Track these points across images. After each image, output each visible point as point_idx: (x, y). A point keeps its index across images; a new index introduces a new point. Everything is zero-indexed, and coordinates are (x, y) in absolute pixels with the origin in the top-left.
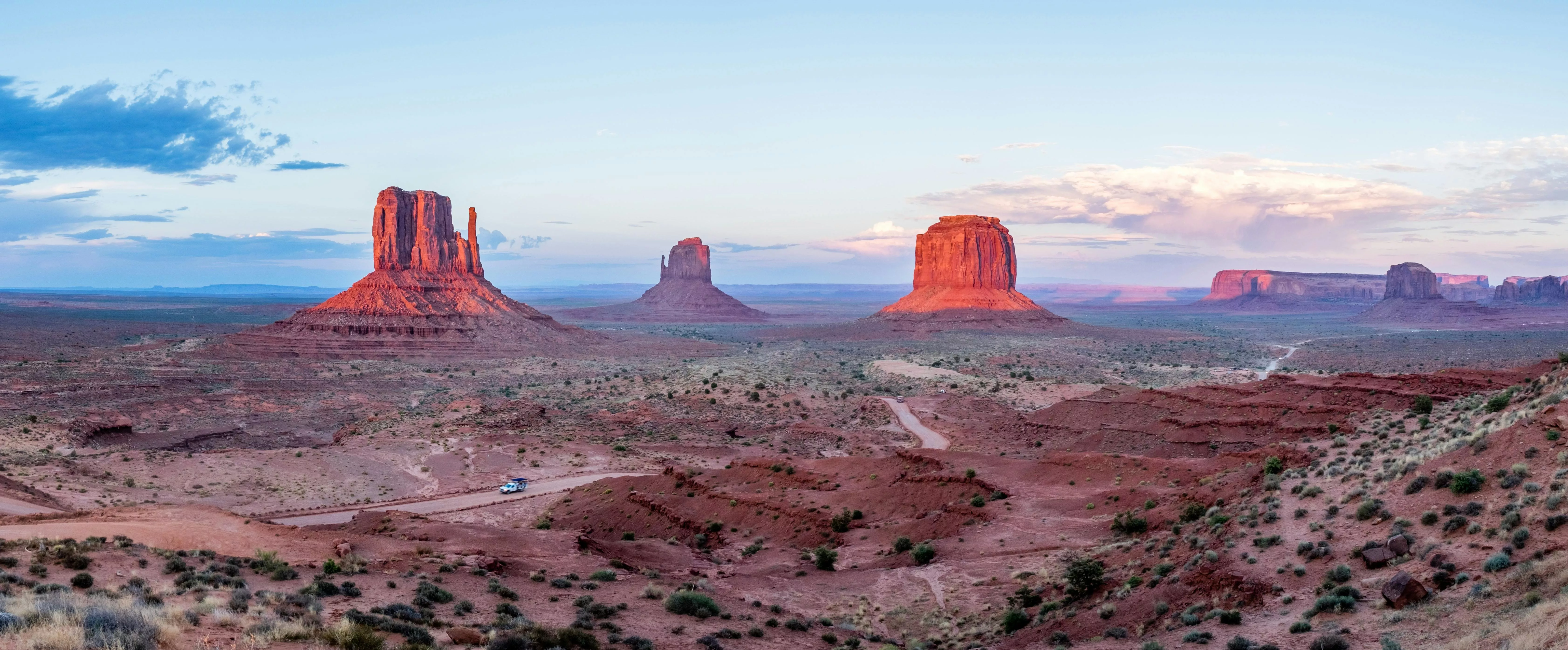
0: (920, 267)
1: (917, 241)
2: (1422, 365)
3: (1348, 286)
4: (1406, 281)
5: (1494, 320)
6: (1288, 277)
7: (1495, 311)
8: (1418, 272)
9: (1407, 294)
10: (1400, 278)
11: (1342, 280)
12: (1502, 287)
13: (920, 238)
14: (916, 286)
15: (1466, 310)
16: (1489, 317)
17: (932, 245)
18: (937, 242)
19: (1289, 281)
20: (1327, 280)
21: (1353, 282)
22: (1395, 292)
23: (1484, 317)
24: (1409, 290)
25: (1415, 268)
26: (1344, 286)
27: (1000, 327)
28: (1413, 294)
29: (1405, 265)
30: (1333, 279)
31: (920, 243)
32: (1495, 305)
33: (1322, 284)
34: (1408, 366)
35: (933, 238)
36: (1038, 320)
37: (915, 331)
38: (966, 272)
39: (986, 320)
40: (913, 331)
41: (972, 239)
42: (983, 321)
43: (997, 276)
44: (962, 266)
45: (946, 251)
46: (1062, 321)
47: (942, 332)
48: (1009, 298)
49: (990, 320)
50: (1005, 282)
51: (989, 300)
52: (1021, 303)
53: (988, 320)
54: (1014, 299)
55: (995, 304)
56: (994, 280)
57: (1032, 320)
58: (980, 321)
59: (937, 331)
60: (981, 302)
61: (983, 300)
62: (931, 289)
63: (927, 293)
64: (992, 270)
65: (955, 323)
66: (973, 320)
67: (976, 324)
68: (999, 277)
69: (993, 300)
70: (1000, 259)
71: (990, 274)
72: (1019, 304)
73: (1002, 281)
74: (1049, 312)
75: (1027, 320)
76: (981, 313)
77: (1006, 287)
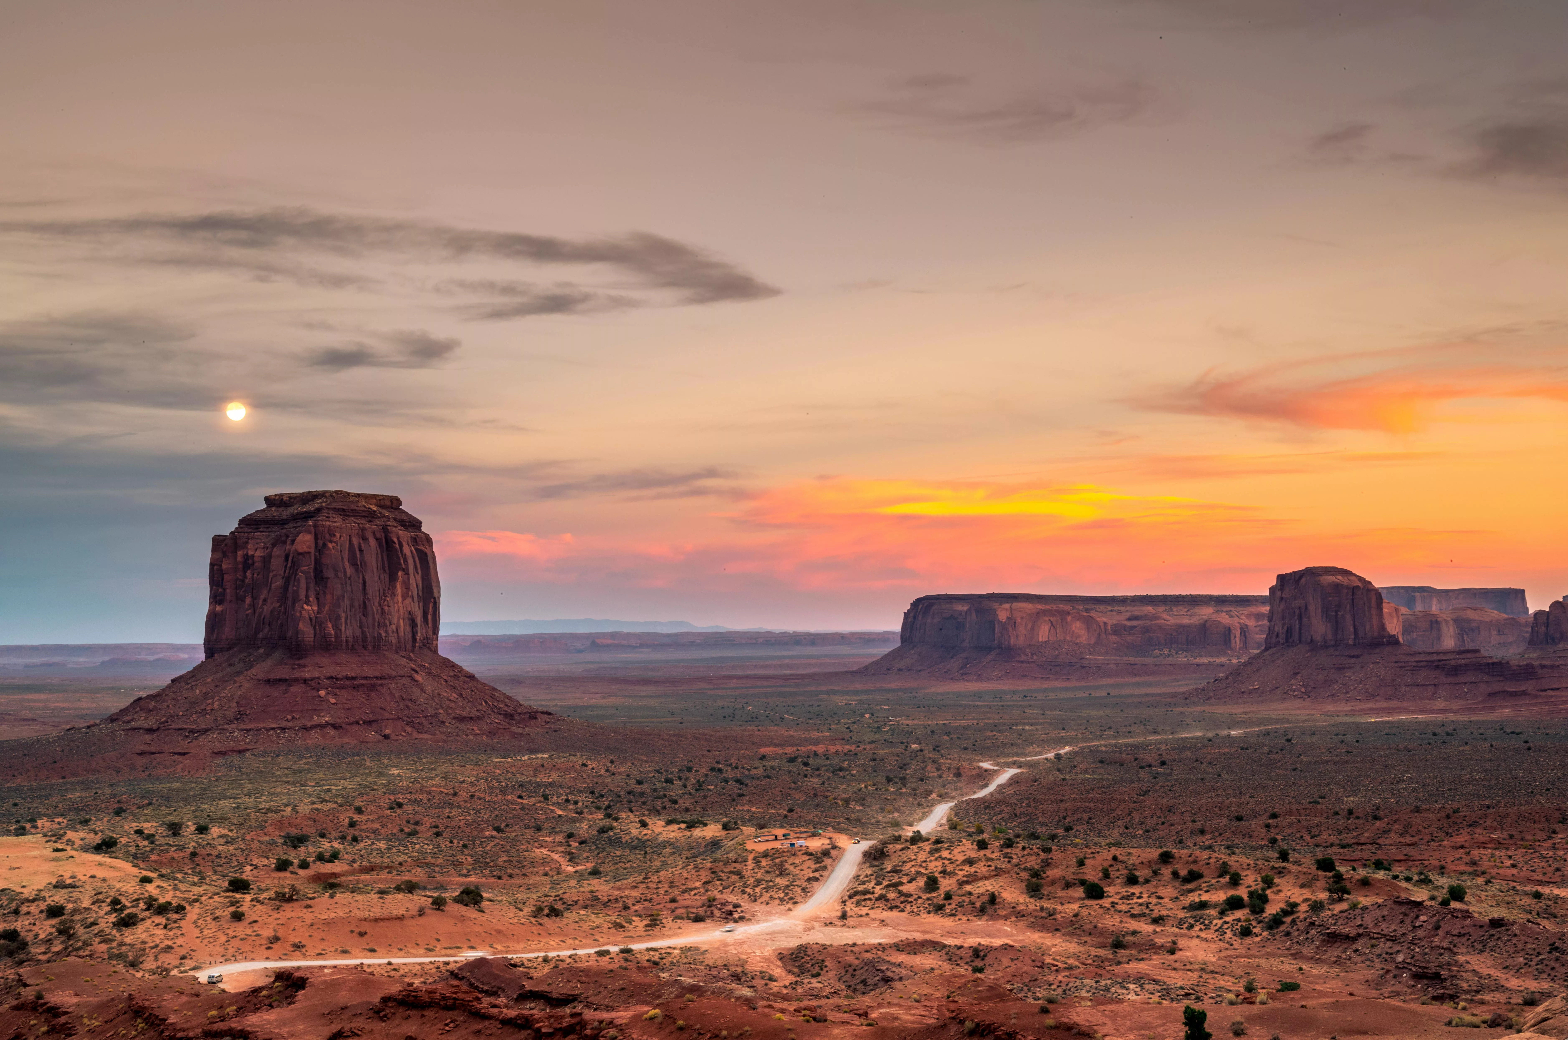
0: (219, 608)
1: (214, 550)
2: (1274, 816)
3: (1194, 621)
4: (1311, 608)
5: (1524, 693)
6: (1062, 606)
7: (1528, 672)
8: (1337, 586)
9: (1318, 638)
10: (1297, 603)
11: (1182, 610)
12: (1547, 614)
13: (218, 542)
14: (210, 648)
15: (1455, 671)
16: (1511, 687)
17: (246, 557)
18: (255, 549)
19: (1064, 614)
20: (1149, 609)
21: (1206, 612)
22: (1289, 632)
23: (1497, 687)
24: (1319, 628)
25: (1332, 578)
26: (1186, 621)
27: (386, 737)
28: (1330, 636)
29: (1311, 572)
30: (1161, 609)
31: (219, 555)
32: (1533, 656)
33: (1136, 618)
34: (1239, 819)
35: (247, 543)
36: (479, 718)
37: (187, 753)
38: (316, 617)
39: (357, 723)
40: (184, 754)
41: (330, 545)
42: (352, 724)
43: (390, 624)
44: (308, 605)
45: (274, 573)
46: (536, 718)
47: (248, 755)
48: (416, 672)
49: (369, 723)
50: (410, 636)
51: (366, 678)
52: (446, 681)
53: (364, 722)
54: (429, 673)
55: (381, 685)
56: (382, 632)
57: (465, 718)
58: (343, 726)
59: (240, 752)
60: (348, 683)
61: (353, 678)
62: (242, 656)
63: (230, 665)
64: (380, 611)
65: (285, 732)
66: (327, 724)
67: (332, 732)
68: (394, 627)
69: (377, 678)
70: (399, 586)
71: (374, 619)
72: (441, 684)
73: (402, 634)
74: (509, 698)
75: (454, 718)
76: (347, 706)
77: (413, 646)
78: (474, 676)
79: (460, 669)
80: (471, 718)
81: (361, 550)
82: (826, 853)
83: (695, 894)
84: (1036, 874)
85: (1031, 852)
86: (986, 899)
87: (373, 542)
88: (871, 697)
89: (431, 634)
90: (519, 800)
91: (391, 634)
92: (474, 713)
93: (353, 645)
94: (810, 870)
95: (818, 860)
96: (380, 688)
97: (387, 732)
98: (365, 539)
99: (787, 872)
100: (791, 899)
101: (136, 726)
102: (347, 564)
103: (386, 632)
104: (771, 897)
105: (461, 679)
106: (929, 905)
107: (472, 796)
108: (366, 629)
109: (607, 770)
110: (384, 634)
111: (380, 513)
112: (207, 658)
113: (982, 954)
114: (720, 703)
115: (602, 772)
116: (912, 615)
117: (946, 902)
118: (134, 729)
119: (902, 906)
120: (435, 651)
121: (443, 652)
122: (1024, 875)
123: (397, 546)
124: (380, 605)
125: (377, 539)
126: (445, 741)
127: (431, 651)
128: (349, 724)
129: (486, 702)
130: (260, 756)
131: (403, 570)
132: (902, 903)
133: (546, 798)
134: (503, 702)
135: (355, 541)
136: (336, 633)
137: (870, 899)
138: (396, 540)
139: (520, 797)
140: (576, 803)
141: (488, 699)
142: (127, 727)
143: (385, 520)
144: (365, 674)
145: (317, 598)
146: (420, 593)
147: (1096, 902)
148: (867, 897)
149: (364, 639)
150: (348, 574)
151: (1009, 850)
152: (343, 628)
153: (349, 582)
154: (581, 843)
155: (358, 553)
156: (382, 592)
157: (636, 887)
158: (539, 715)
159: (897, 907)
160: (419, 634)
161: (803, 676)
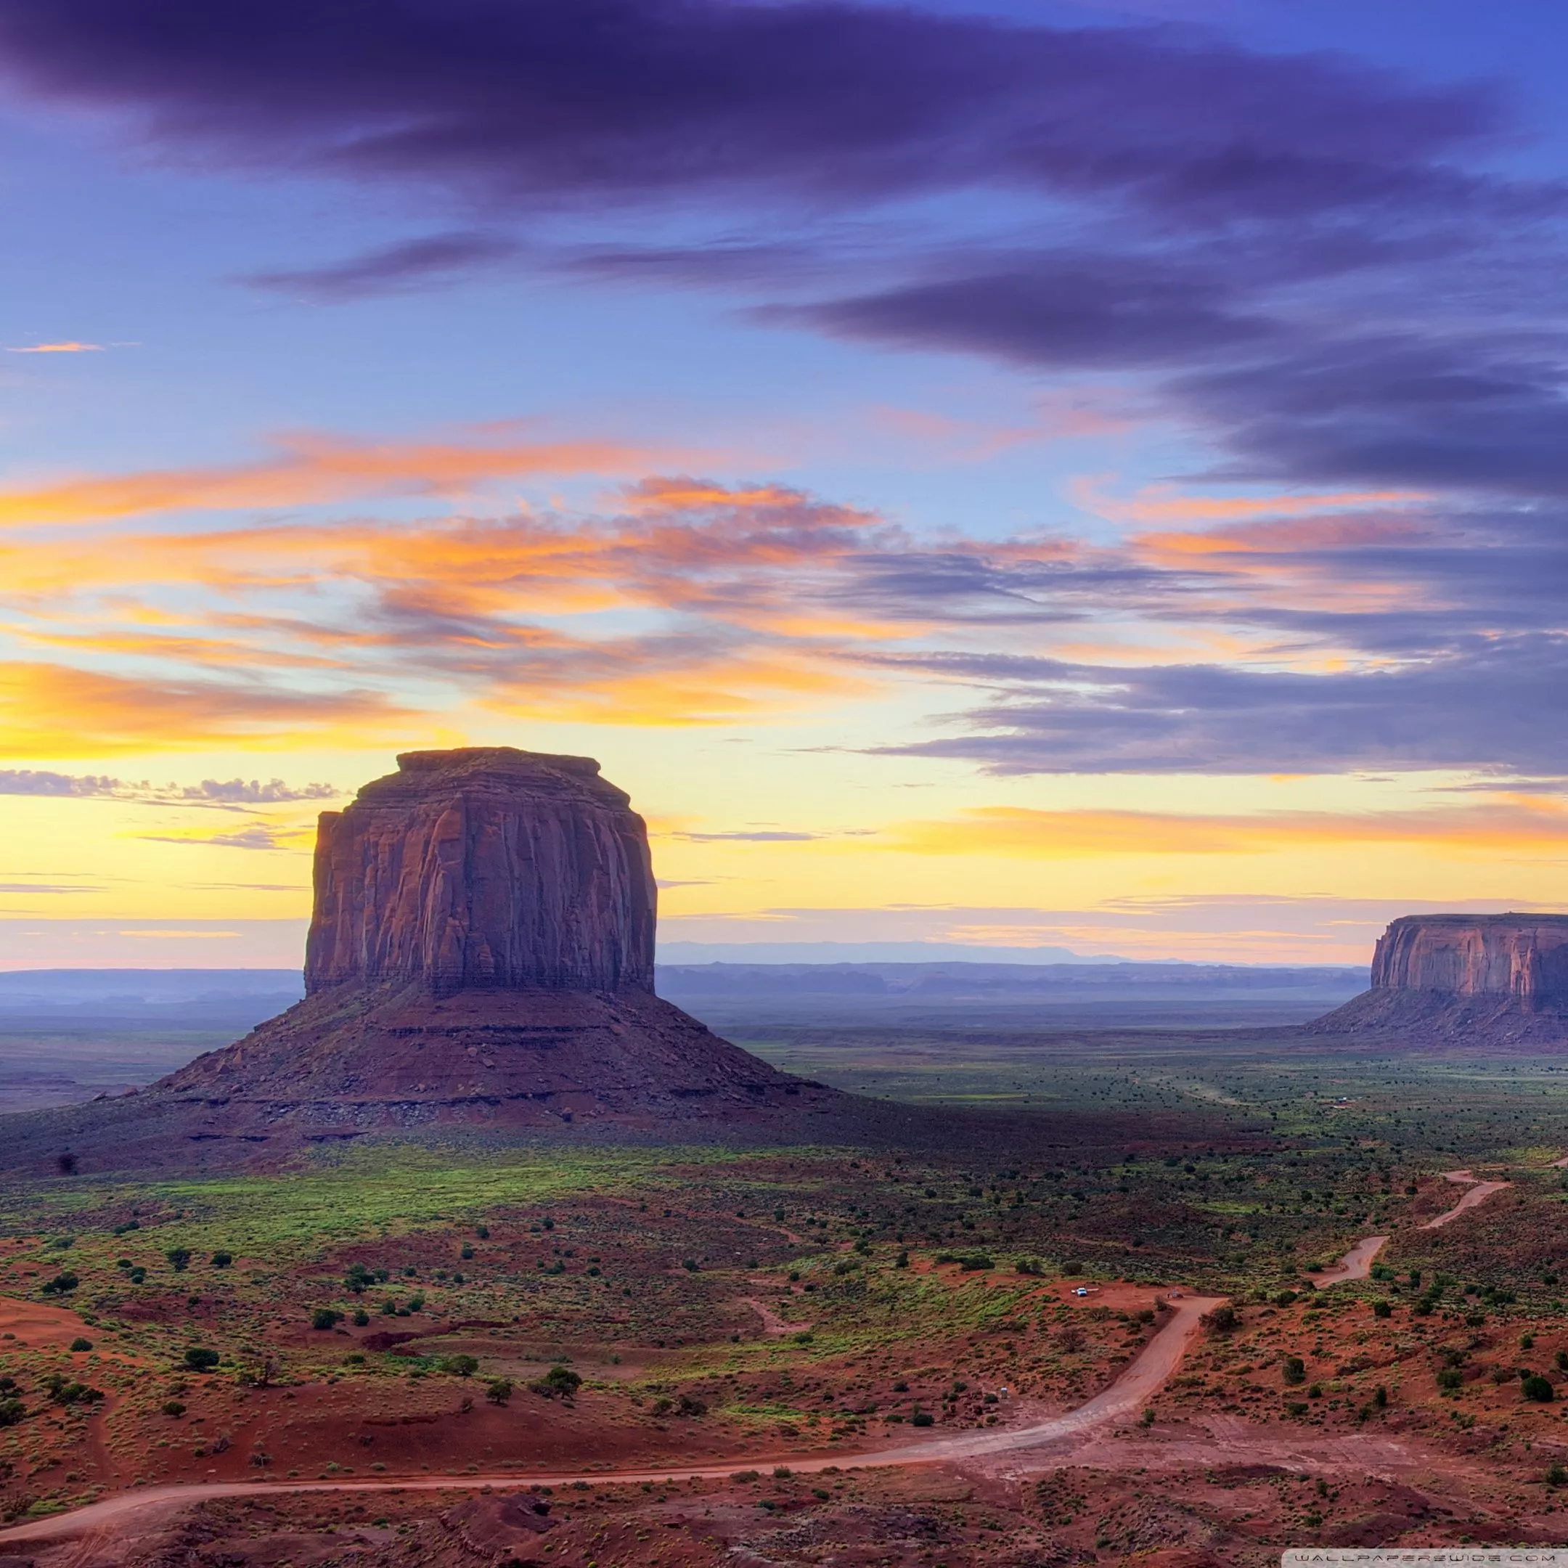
0: (326, 921)
13: (328, 823)
18: (381, 834)
31: (327, 841)
35: (369, 824)
36: (709, 1092)
37: (266, 1138)
38: (467, 937)
39: (524, 1096)
40: (262, 1139)
41: (490, 829)
42: (517, 1097)
43: (580, 948)
44: (454, 918)
45: (407, 870)
46: (796, 1093)
47: (353, 1143)
48: (617, 1021)
49: (543, 1096)
50: (611, 967)
51: (538, 1029)
52: (662, 1035)
53: (534, 1096)
54: (637, 1023)
55: (563, 1040)
56: (566, 960)
57: (687, 1091)
58: (502, 1099)
59: (344, 1137)
60: (512, 1036)
61: (521, 1030)
62: (357, 993)
63: (341, 1006)
64: (564, 928)
65: (414, 1109)
66: (479, 1098)
67: (486, 1109)
68: (586, 953)
69: (557, 1029)
70: (593, 891)
71: (555, 941)
72: (654, 1040)
73: (597, 963)
74: (758, 1062)
75: (672, 1092)
76: (508, 1071)
77: (615, 982)
78: (705, 1028)
79: (686, 1018)
80: (697, 1092)
81: (536, 839)
82: (1147, 1317)
83: (937, 1379)
84: (1455, 1359)
85: (1456, 1323)
86: (1371, 1398)
87: (554, 825)
88: (1320, 1066)
89: (643, 963)
90: (739, 1220)
91: (580, 964)
92: (702, 1084)
93: (522, 980)
94: (1117, 1346)
95: (1135, 1329)
96: (560, 1045)
97: (567, 1110)
98: (543, 822)
99: (1083, 1346)
100: (1077, 1390)
101: (194, 1096)
102: (515, 858)
103: (574, 960)
104: (1047, 1387)
105: (685, 1032)
106: (1285, 1405)
107: (668, 1213)
108: (543, 956)
109: (888, 1175)
110: (570, 964)
111: (568, 782)
112: (308, 995)
113: (1331, 1491)
114: (1094, 1072)
115: (881, 1177)
116: (1387, 943)
117: (1311, 1403)
118: (192, 1100)
119: (1244, 1405)
120: (651, 990)
121: (662, 992)
122: (1439, 1362)
123: (592, 832)
124: (565, 920)
125: (561, 821)
126: (655, 1126)
127: (643, 989)
128: (512, 1098)
129: (721, 1067)
130: (373, 1144)
131: (601, 868)
132: (1244, 1400)
133: (780, 1216)
134: (749, 1067)
135: (528, 824)
136: (497, 961)
137: (1198, 1394)
138: (589, 822)
139: (741, 1215)
140: (824, 1225)
141: (724, 1061)
142: (182, 1096)
143: (574, 791)
144: (539, 1024)
145: (470, 909)
146: (628, 904)
147: (1540, 1407)
148: (1192, 1390)
149: (541, 972)
150: (516, 874)
151: (1422, 1320)
152: (508, 954)
153: (517, 884)
154: (809, 1289)
155: (531, 841)
156: (567, 903)
157: (851, 1365)
158: (802, 1089)
159: (1234, 1408)
160: (624, 964)
161: (1225, 1034)
